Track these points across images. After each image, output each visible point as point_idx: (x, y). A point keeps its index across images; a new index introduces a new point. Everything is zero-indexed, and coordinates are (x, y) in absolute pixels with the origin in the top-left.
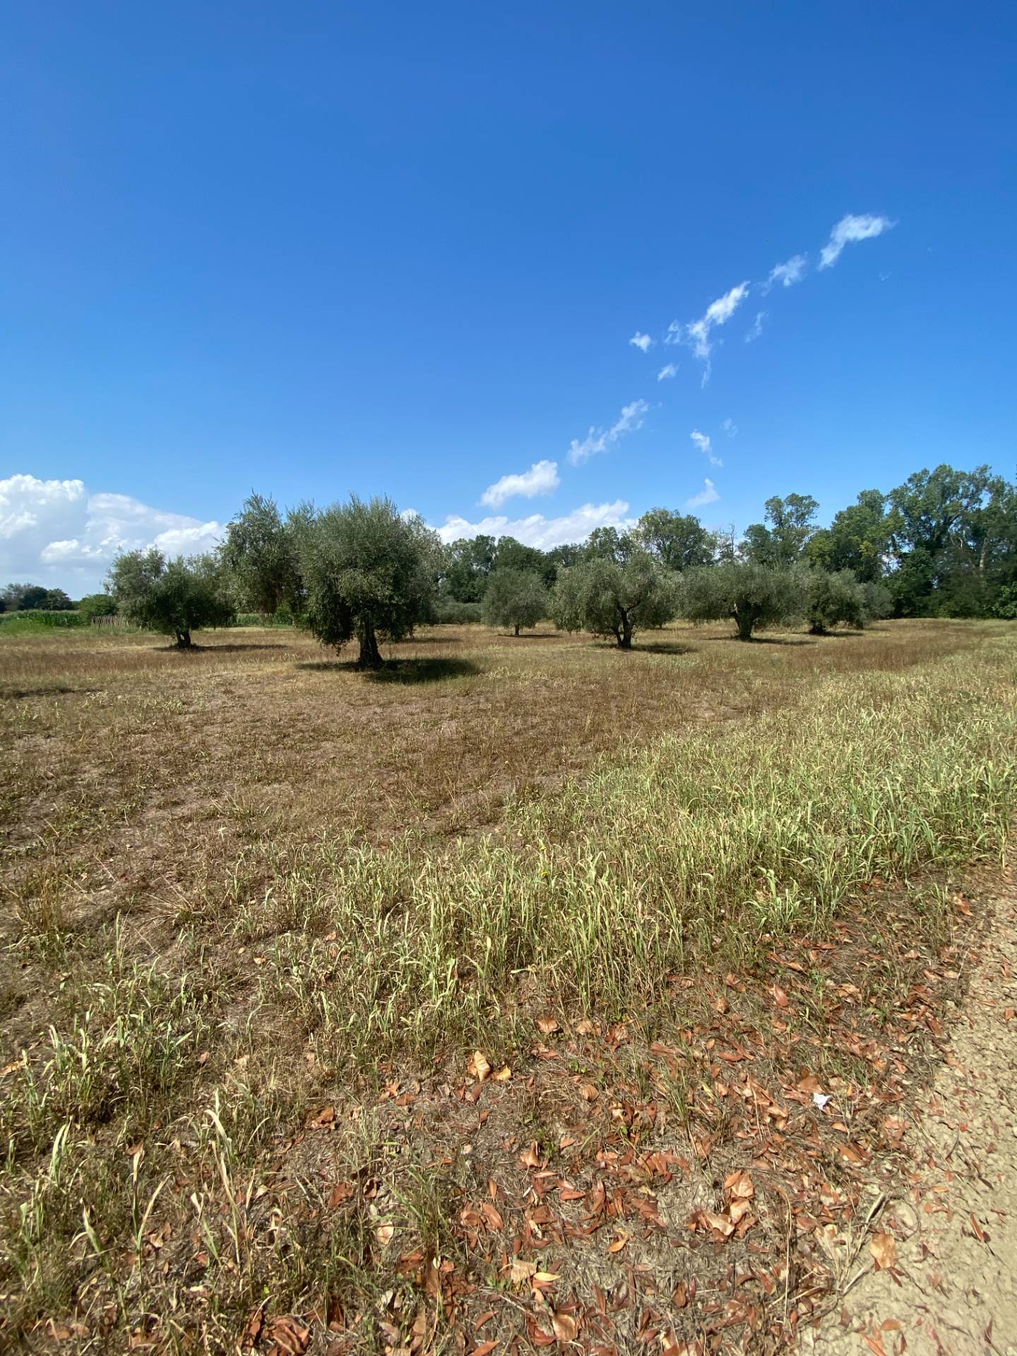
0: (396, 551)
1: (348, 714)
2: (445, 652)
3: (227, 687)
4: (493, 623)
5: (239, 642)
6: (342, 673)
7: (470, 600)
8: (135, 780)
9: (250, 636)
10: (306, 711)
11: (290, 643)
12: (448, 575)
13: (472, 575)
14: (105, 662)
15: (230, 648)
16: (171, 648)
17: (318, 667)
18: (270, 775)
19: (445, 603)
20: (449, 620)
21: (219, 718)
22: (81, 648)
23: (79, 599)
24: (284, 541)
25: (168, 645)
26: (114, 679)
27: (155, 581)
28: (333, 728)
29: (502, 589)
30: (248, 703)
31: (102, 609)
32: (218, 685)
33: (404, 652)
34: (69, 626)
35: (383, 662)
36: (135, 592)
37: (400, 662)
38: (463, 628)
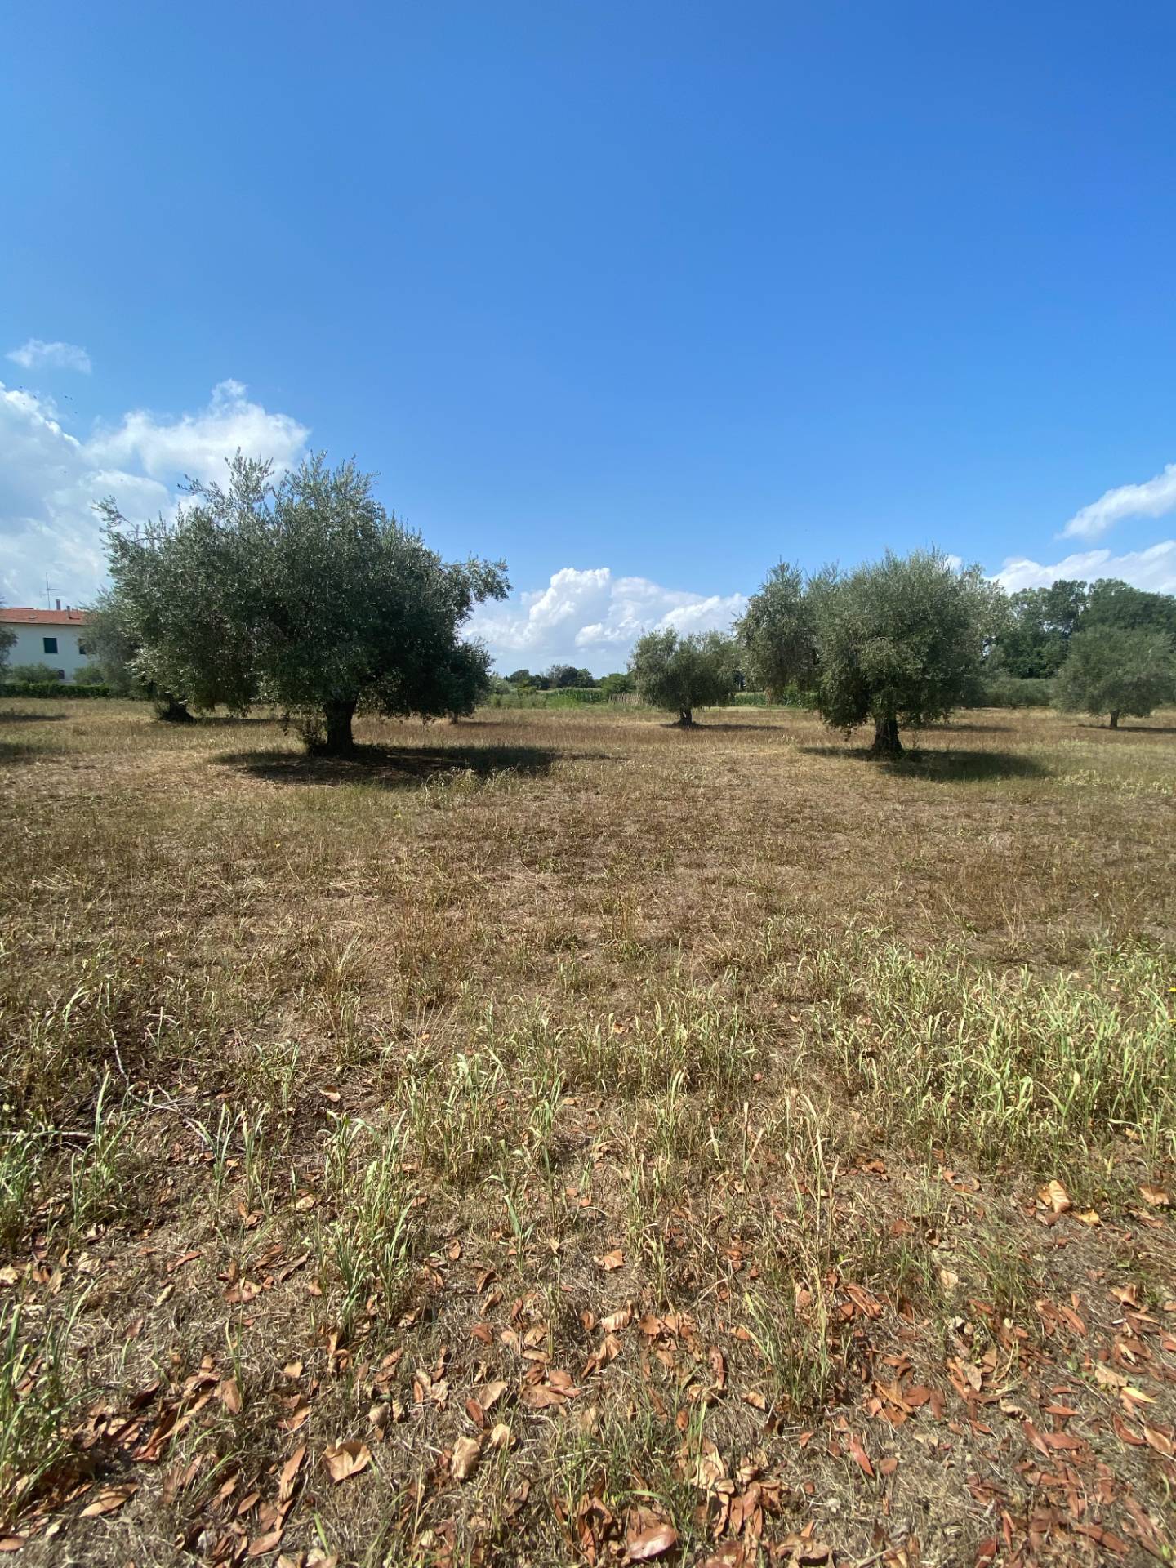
0: (939, 613)
1: (863, 807)
2: (991, 745)
3: (733, 765)
4: (1072, 706)
5: (733, 722)
6: (850, 760)
7: (1031, 674)
8: (665, 840)
9: (744, 716)
10: (814, 798)
11: (786, 724)
12: (999, 641)
13: (1039, 639)
14: (624, 735)
15: (727, 728)
16: (674, 725)
17: (823, 752)
18: (784, 857)
19: (995, 678)
20: (997, 702)
21: (727, 794)
22: (605, 722)
23: (599, 678)
24: (804, 611)
25: (671, 722)
26: (636, 751)
27: (669, 660)
28: (846, 820)
29: (1094, 659)
30: (753, 783)
31: (620, 686)
32: (724, 763)
33: (929, 741)
34: (593, 702)
35: (904, 752)
36: (651, 671)
37: (926, 753)
38: (1017, 714)
